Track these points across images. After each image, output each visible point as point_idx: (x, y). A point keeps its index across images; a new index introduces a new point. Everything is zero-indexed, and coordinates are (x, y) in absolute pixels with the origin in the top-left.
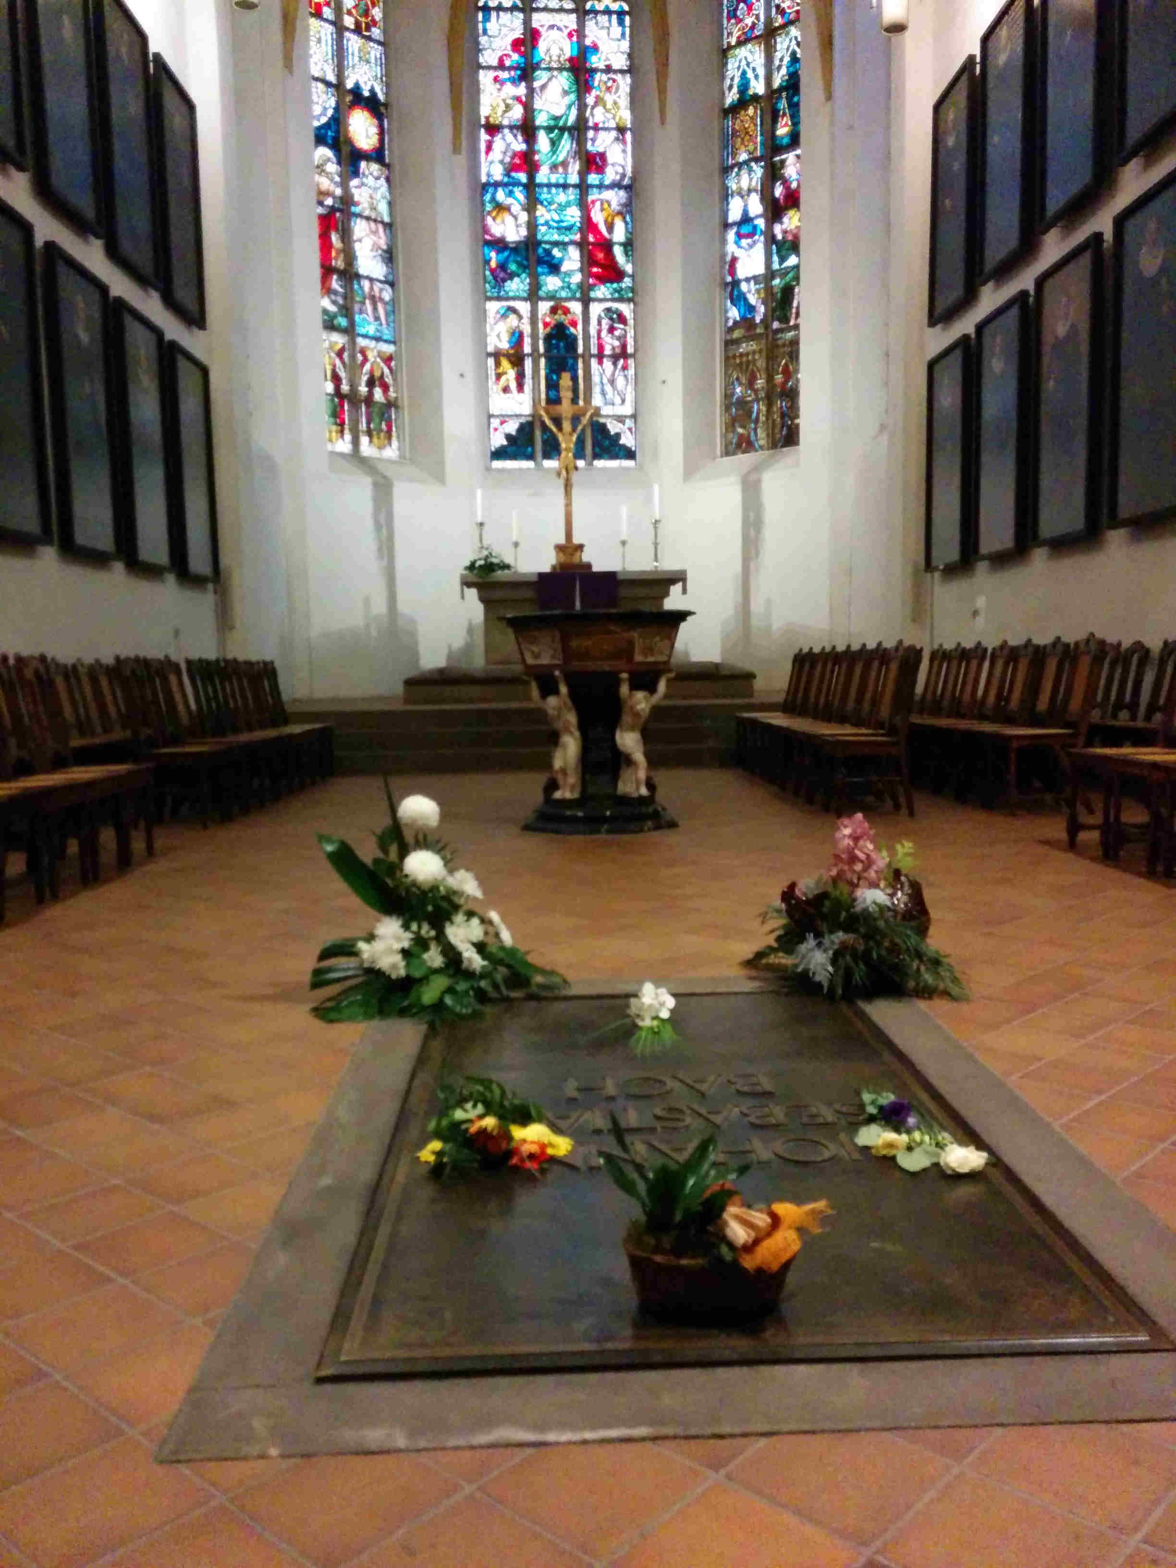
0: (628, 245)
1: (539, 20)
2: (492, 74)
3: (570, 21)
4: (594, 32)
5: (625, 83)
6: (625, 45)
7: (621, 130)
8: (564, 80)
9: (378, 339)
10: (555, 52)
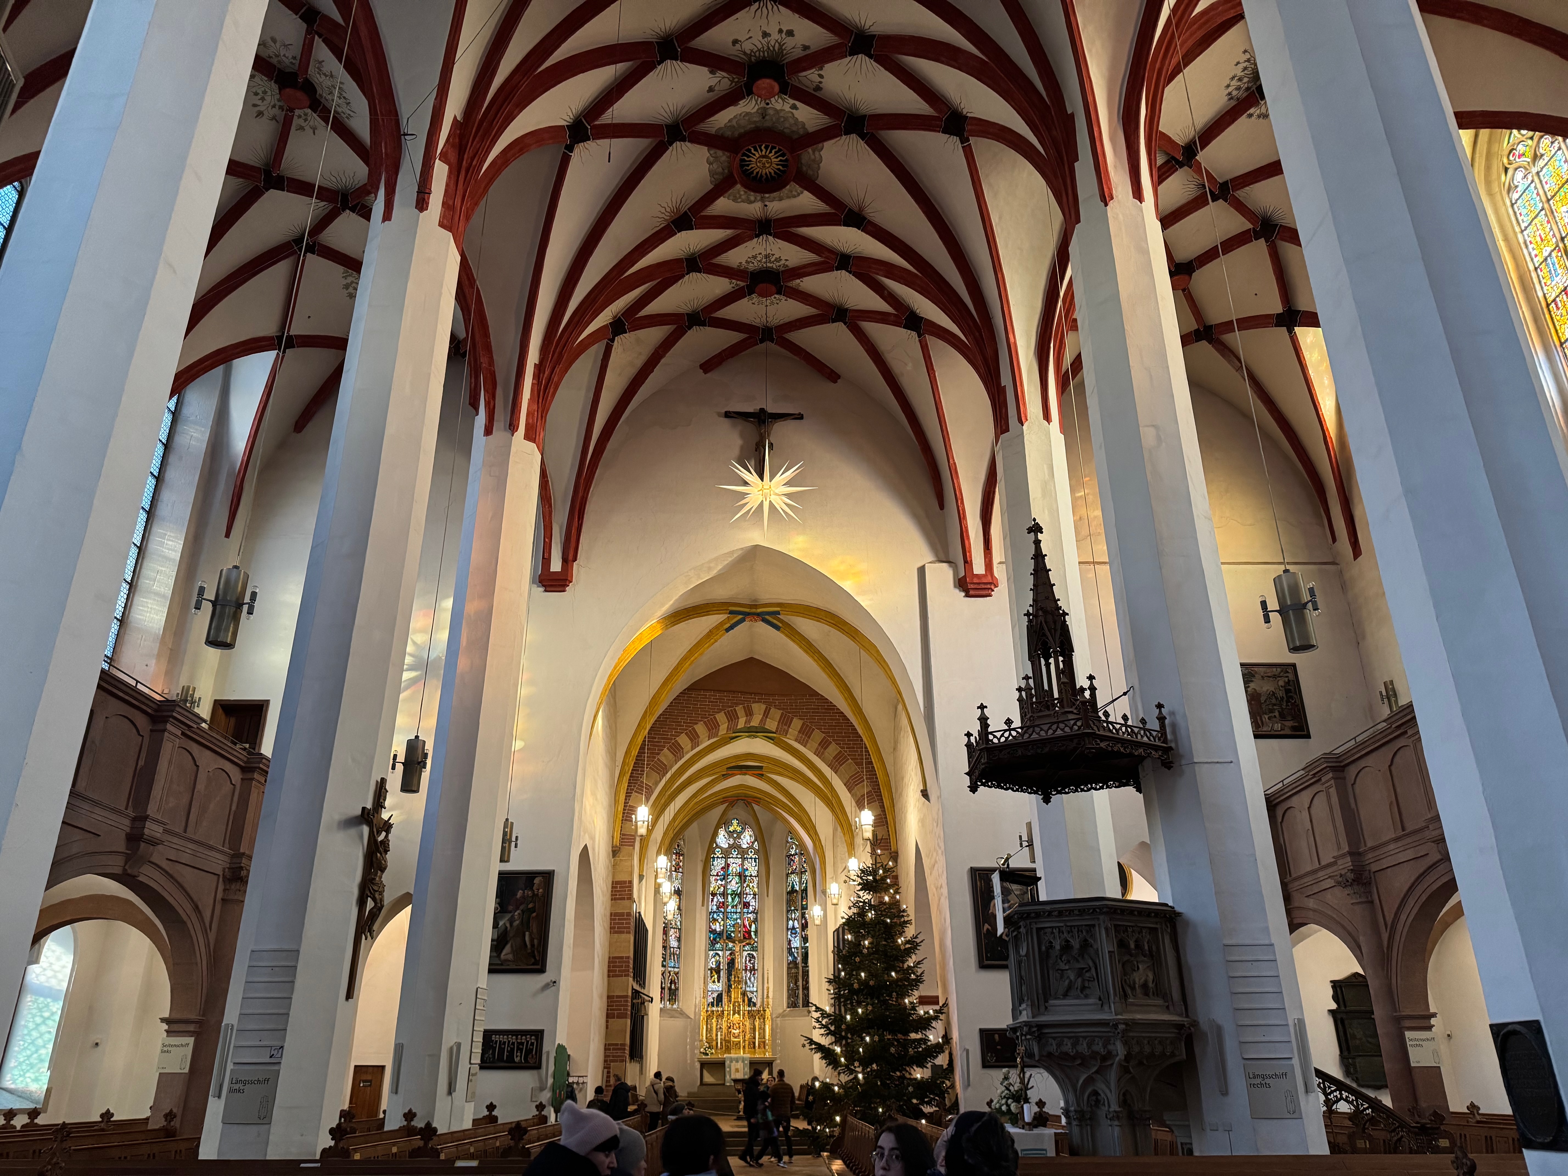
0: (756, 932)
1: (730, 861)
2: (714, 878)
3: (739, 861)
4: (747, 865)
5: (756, 880)
6: (756, 868)
7: (755, 895)
8: (737, 879)
9: (674, 967)
10: (734, 870)
